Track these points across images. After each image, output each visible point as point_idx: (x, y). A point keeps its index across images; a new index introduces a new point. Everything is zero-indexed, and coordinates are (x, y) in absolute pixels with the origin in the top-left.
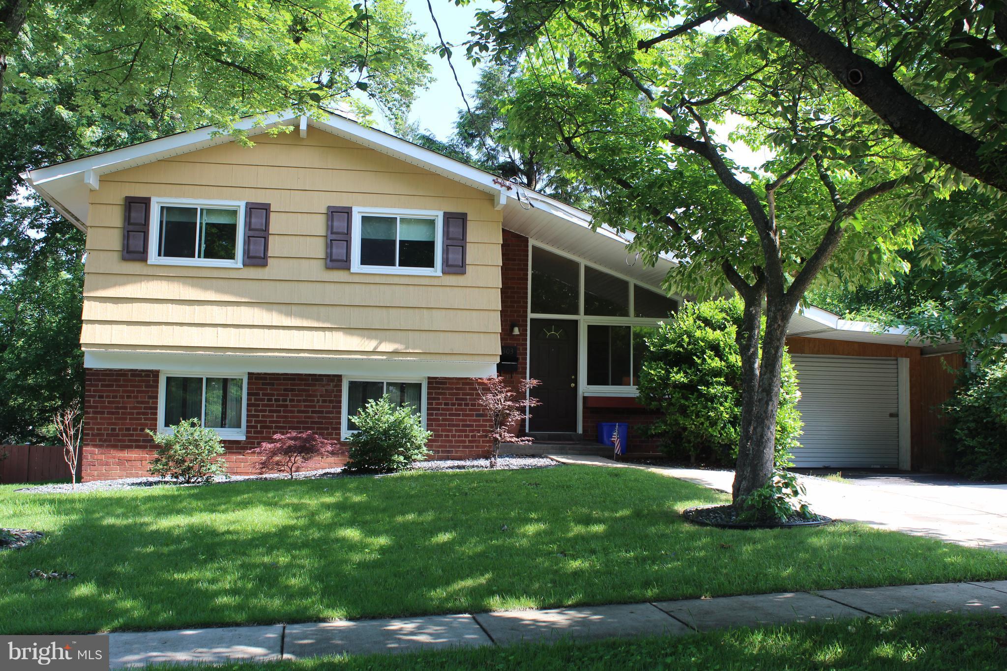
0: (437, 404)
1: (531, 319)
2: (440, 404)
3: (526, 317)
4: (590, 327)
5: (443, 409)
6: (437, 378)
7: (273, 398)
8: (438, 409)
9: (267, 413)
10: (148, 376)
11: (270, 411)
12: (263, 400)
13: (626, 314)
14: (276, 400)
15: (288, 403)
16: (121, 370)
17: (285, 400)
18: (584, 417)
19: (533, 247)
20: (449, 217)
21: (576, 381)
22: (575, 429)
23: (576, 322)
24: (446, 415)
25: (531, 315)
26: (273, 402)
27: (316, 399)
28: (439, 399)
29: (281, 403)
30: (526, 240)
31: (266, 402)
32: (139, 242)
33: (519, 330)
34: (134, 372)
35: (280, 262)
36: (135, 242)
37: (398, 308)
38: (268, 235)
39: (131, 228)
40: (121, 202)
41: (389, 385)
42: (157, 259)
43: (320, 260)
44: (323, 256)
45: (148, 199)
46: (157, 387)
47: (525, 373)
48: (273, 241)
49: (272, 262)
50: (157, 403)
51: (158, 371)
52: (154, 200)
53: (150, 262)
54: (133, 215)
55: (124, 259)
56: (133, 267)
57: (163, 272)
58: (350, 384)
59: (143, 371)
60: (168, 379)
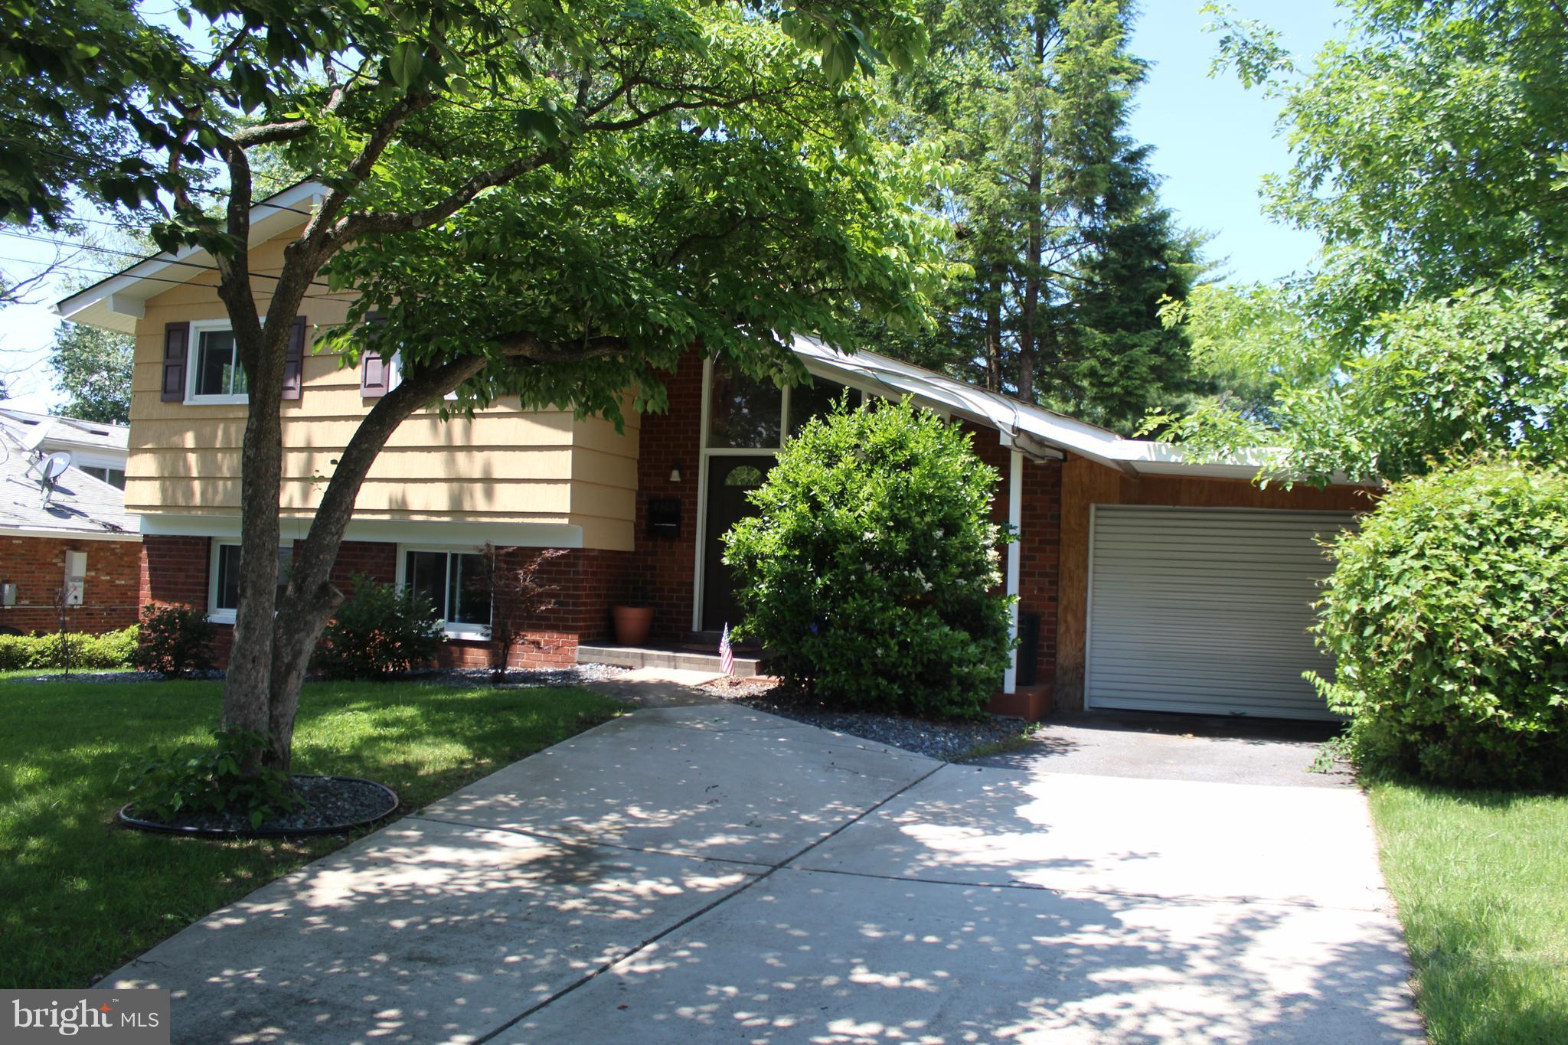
1: (710, 458)
3: (698, 453)
10: (198, 544)
16: (174, 536)
25: (708, 452)
32: (176, 379)
33: (681, 475)
34: (186, 540)
35: (315, 393)
36: (173, 379)
37: (450, 448)
38: (303, 357)
39: (170, 362)
40: (163, 332)
41: (454, 556)
42: (192, 398)
43: (356, 387)
44: (358, 380)
45: (187, 325)
46: (208, 558)
47: (694, 540)
48: (308, 365)
49: (306, 394)
50: (207, 578)
51: (210, 538)
52: (193, 324)
53: (185, 403)
54: (172, 345)
55: (163, 400)
56: (171, 410)
57: (198, 414)
58: (410, 555)
59: (193, 538)
60: (223, 548)
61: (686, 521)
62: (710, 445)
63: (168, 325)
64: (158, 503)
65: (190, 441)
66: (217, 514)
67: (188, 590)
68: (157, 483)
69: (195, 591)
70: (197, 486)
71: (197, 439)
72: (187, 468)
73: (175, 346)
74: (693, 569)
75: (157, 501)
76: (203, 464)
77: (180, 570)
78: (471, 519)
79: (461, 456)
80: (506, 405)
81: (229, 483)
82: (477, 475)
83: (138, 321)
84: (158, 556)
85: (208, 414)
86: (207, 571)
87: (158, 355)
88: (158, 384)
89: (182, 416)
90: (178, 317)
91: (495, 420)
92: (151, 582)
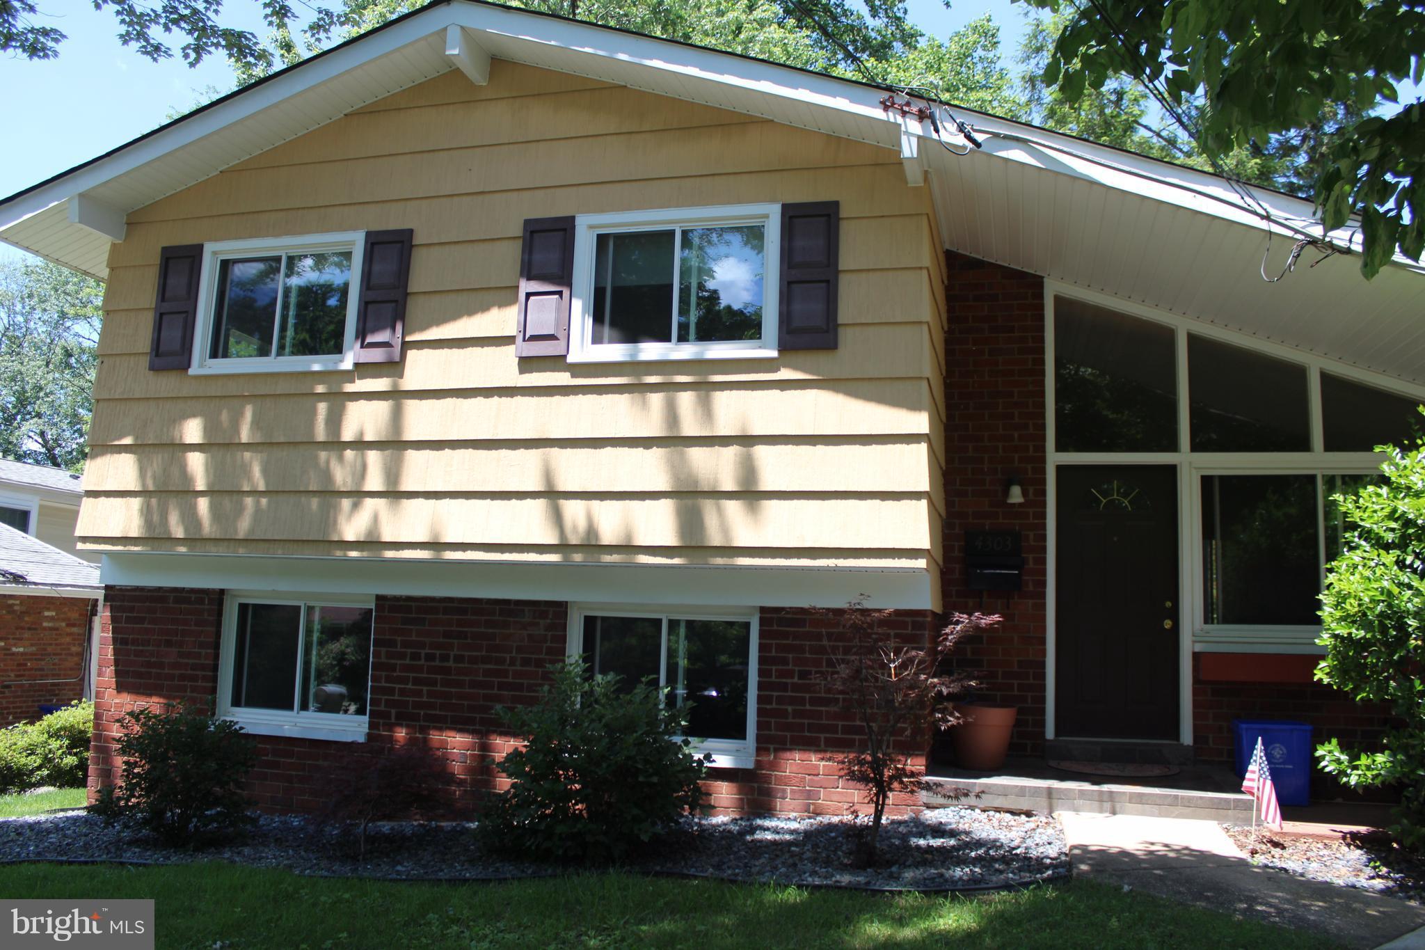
0: (782, 674)
1: (1060, 469)
2: (790, 674)
3: (1043, 460)
4: (1207, 481)
5: (796, 687)
6: (783, 609)
7: (423, 652)
8: (784, 687)
9: (410, 686)
10: (201, 601)
11: (417, 681)
12: (402, 656)
13: (1303, 445)
14: (430, 657)
15: (451, 664)
16: (160, 589)
17: (445, 658)
18: (1196, 704)
19: (1058, 300)
20: (793, 216)
21: (1174, 615)
22: (1175, 732)
23: (1172, 470)
24: (802, 701)
25: (1055, 458)
26: (422, 662)
27: (508, 656)
28: (785, 661)
29: (437, 663)
30: (1035, 284)
31: (407, 662)
32: (178, 334)
33: (1025, 493)
34: (180, 594)
35: (427, 353)
36: (172, 335)
37: (673, 441)
38: (407, 294)
39: (166, 307)
40: (156, 259)
41: (673, 624)
42: (201, 363)
43: (508, 340)
44: (511, 329)
45: (199, 249)
46: (219, 624)
47: (1043, 596)
48: (415, 307)
49: (412, 354)
50: (216, 657)
51: (222, 592)
52: (208, 248)
53: (191, 372)
54: (171, 281)
55: (152, 368)
56: (167, 383)
57: (214, 390)
58: (590, 622)
59: (193, 591)
60: (243, 608)
61: (1031, 565)
62: (1060, 447)
63: (165, 249)
64: (134, 533)
65: (193, 431)
66: (242, 551)
67: (183, 677)
68: (136, 503)
69: (194, 678)
70: (203, 504)
71: (207, 430)
72: (186, 477)
73: (177, 282)
74: (1043, 641)
75: (134, 528)
76: (215, 470)
77: (169, 643)
78: (719, 561)
79: (697, 455)
80: (796, 368)
81: (264, 501)
82: (728, 485)
83: (114, 245)
84: (128, 620)
85: (232, 388)
86: (217, 646)
87: (147, 297)
88: (144, 342)
89: (184, 393)
90: (182, 237)
91: (775, 393)
92: (117, 662)
